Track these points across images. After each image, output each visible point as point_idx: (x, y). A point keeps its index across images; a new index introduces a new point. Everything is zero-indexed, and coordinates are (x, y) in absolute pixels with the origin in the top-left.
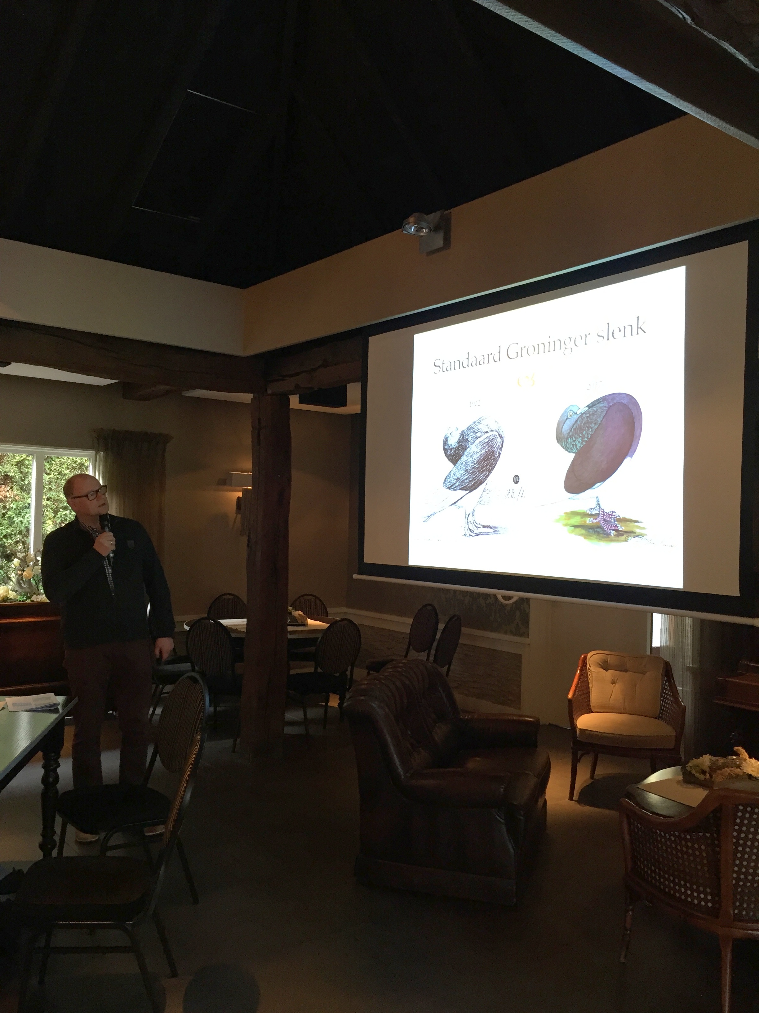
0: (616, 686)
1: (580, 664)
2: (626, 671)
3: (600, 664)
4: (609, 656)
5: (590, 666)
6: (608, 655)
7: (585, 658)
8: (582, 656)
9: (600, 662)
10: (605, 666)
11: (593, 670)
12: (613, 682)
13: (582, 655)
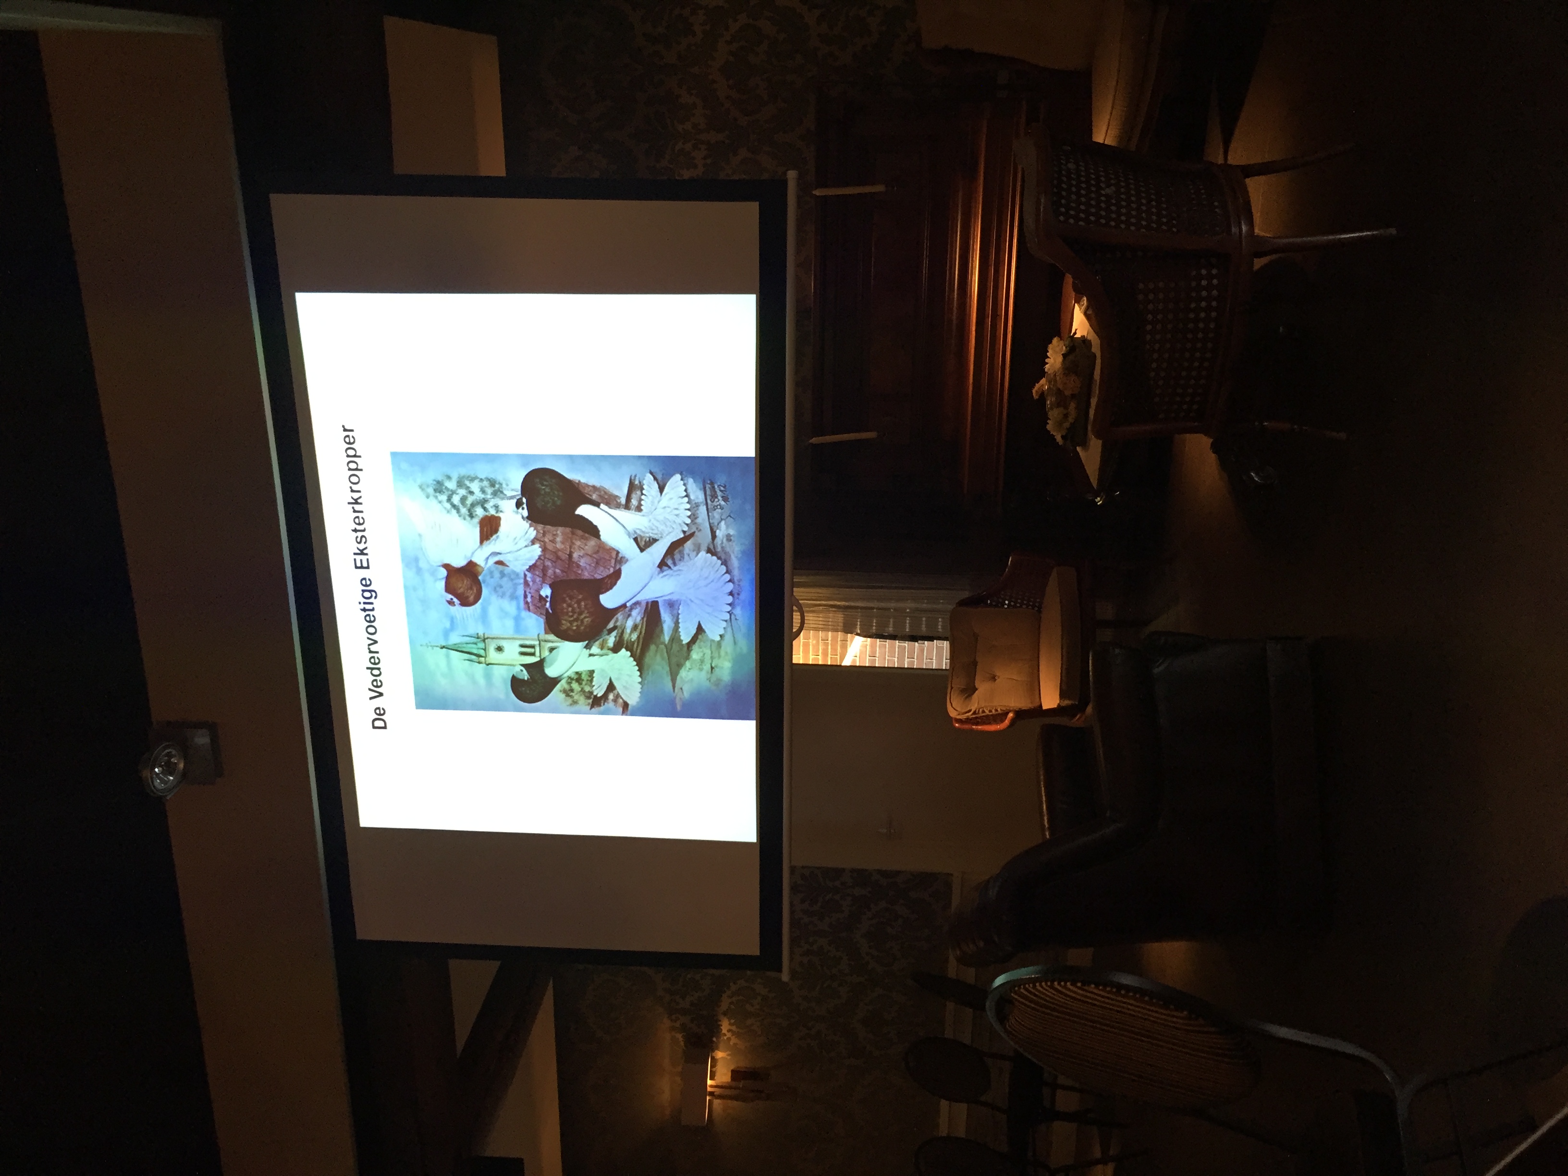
0: (997, 674)
1: (966, 727)
2: (975, 664)
3: (966, 698)
4: (953, 686)
5: (970, 711)
6: (952, 688)
7: (959, 721)
8: (957, 725)
9: (964, 697)
10: (969, 691)
11: (976, 705)
12: (994, 678)
13: (955, 727)
